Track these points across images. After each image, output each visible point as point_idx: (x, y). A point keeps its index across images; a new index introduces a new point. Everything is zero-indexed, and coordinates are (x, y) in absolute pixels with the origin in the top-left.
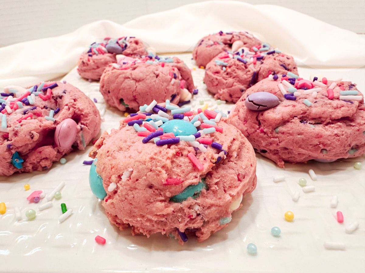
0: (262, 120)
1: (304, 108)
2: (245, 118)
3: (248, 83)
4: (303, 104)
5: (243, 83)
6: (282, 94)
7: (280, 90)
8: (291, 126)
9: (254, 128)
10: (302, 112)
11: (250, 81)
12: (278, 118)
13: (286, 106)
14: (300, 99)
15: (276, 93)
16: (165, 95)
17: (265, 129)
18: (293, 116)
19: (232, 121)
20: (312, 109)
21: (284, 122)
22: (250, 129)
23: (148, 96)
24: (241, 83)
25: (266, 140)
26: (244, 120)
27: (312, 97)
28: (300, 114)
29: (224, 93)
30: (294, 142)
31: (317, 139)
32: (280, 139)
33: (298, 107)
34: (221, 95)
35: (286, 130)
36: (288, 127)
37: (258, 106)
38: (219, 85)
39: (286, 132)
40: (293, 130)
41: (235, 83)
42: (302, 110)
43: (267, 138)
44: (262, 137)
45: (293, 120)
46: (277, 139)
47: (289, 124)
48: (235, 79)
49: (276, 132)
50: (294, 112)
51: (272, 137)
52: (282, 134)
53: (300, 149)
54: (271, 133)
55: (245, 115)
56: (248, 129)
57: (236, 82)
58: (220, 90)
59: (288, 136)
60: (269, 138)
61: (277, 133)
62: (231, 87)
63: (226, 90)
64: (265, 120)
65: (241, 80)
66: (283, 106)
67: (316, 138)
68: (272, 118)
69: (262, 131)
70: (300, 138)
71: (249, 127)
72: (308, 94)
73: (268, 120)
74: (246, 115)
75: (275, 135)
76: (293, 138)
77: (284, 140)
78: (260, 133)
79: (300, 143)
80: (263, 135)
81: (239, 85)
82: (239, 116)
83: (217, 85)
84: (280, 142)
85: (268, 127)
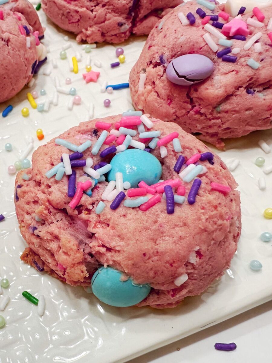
0: (196, 98)
1: (250, 72)
2: (168, 96)
3: (128, 11)
4: (248, 67)
5: (120, 13)
6: (211, 49)
7: (207, 44)
8: (237, 101)
9: (184, 108)
10: (248, 79)
11: (130, 7)
12: (221, 95)
13: (226, 74)
14: (241, 57)
15: (201, 48)
16: (26, 68)
17: (202, 109)
18: (238, 87)
19: (149, 101)
20: (261, 72)
21: (227, 97)
22: (180, 110)
23: (5, 79)
24: (117, 13)
25: (204, 123)
26: (167, 98)
27: (256, 53)
28: (246, 81)
29: (93, 33)
30: (241, 120)
31: (269, 112)
32: (223, 120)
33: (242, 72)
34: (87, 36)
35: (231, 107)
36: (233, 103)
37: (192, 81)
38: (81, 21)
39: (231, 110)
40: (240, 105)
41: (108, 15)
42: (248, 76)
43: (205, 121)
44: (197, 120)
45: (238, 93)
46: (220, 120)
47: (234, 98)
48: (106, 7)
49: (217, 111)
50: (238, 82)
51: (212, 118)
52: (225, 113)
53: (247, 126)
54: (211, 114)
55: (168, 91)
56: (176, 111)
57: (109, 13)
58: (87, 30)
59: (233, 114)
60: (207, 121)
61: (219, 113)
62: (104, 22)
63: (95, 28)
64: (202, 98)
65: (117, 9)
66: (222, 75)
67: (267, 110)
68: (213, 96)
69: (198, 112)
70: (249, 114)
71: (177, 109)
72: (249, 48)
73: (207, 99)
74: (170, 92)
75: (216, 115)
76: (240, 116)
77: (228, 121)
78: (195, 115)
79: (248, 121)
80: (199, 117)
81: (116, 16)
82: (156, 92)
83: (79, 20)
84: (222, 124)
85: (206, 107)
